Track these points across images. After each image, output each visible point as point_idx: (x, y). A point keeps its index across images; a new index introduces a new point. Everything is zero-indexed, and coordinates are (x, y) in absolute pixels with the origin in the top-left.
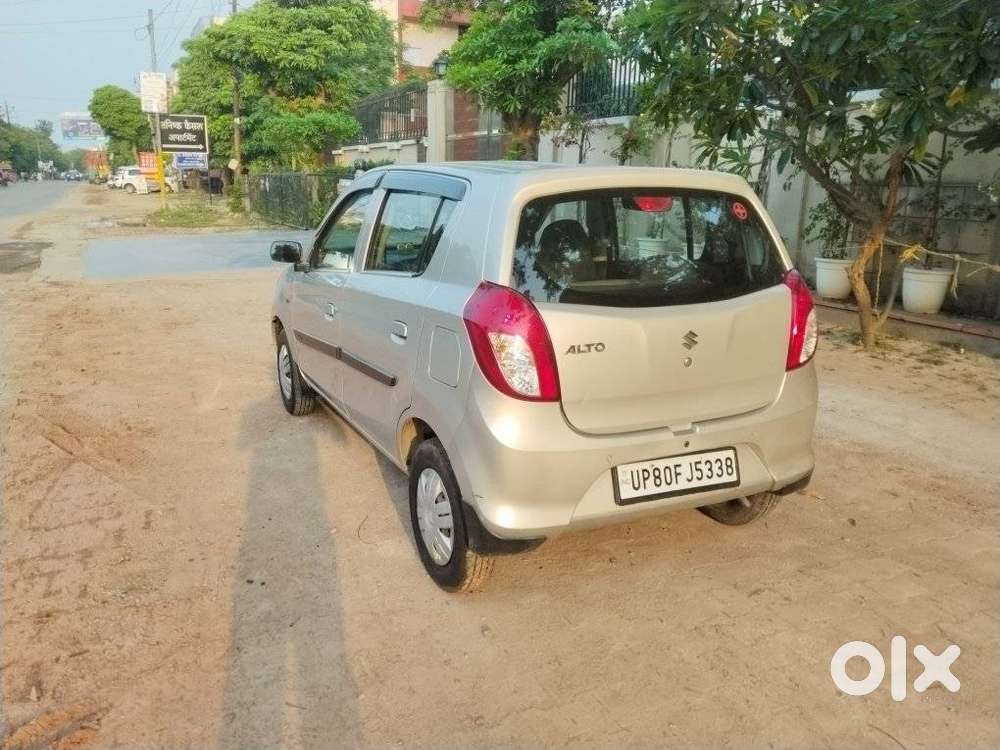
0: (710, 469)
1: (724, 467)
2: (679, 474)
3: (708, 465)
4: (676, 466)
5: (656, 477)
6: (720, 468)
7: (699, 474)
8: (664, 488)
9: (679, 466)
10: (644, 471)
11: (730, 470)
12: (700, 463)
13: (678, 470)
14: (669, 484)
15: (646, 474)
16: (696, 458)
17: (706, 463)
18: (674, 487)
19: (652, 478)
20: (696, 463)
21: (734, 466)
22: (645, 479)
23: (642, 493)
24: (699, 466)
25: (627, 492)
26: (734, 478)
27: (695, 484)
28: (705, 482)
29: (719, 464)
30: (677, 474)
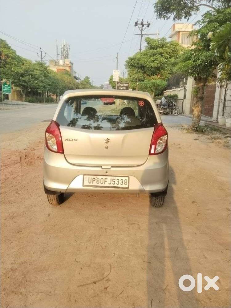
0: (118, 182)
1: (124, 182)
2: (106, 181)
3: (118, 181)
4: (105, 179)
5: (97, 181)
6: (122, 182)
7: (114, 183)
8: (100, 185)
9: (107, 179)
10: (93, 178)
11: (126, 183)
12: (115, 179)
13: (106, 180)
14: (102, 184)
15: (94, 179)
16: (114, 178)
17: (117, 180)
18: (103, 185)
19: (96, 180)
20: (113, 179)
21: (128, 182)
22: (93, 181)
23: (91, 184)
24: (114, 180)
25: (86, 183)
26: (127, 186)
27: (112, 185)
28: (116, 185)
29: (122, 181)
30: (105, 181)
